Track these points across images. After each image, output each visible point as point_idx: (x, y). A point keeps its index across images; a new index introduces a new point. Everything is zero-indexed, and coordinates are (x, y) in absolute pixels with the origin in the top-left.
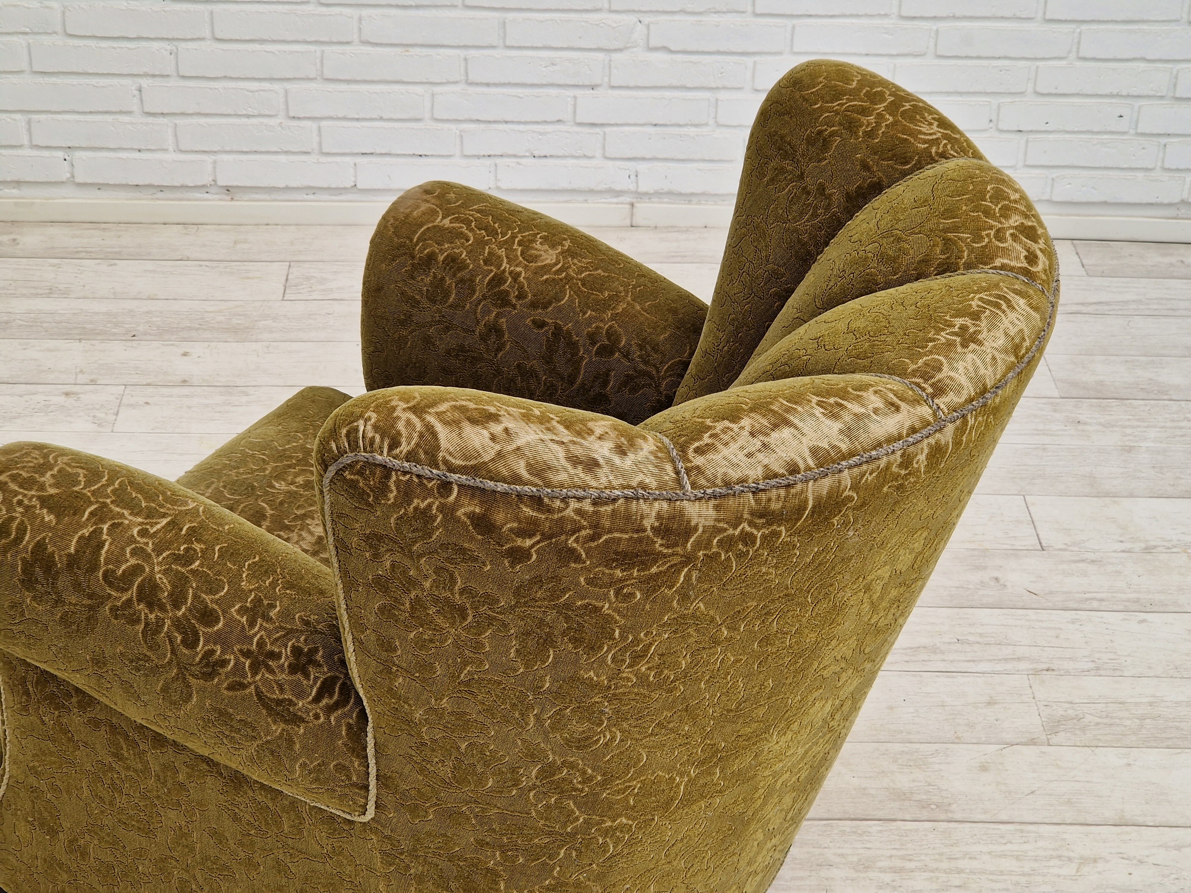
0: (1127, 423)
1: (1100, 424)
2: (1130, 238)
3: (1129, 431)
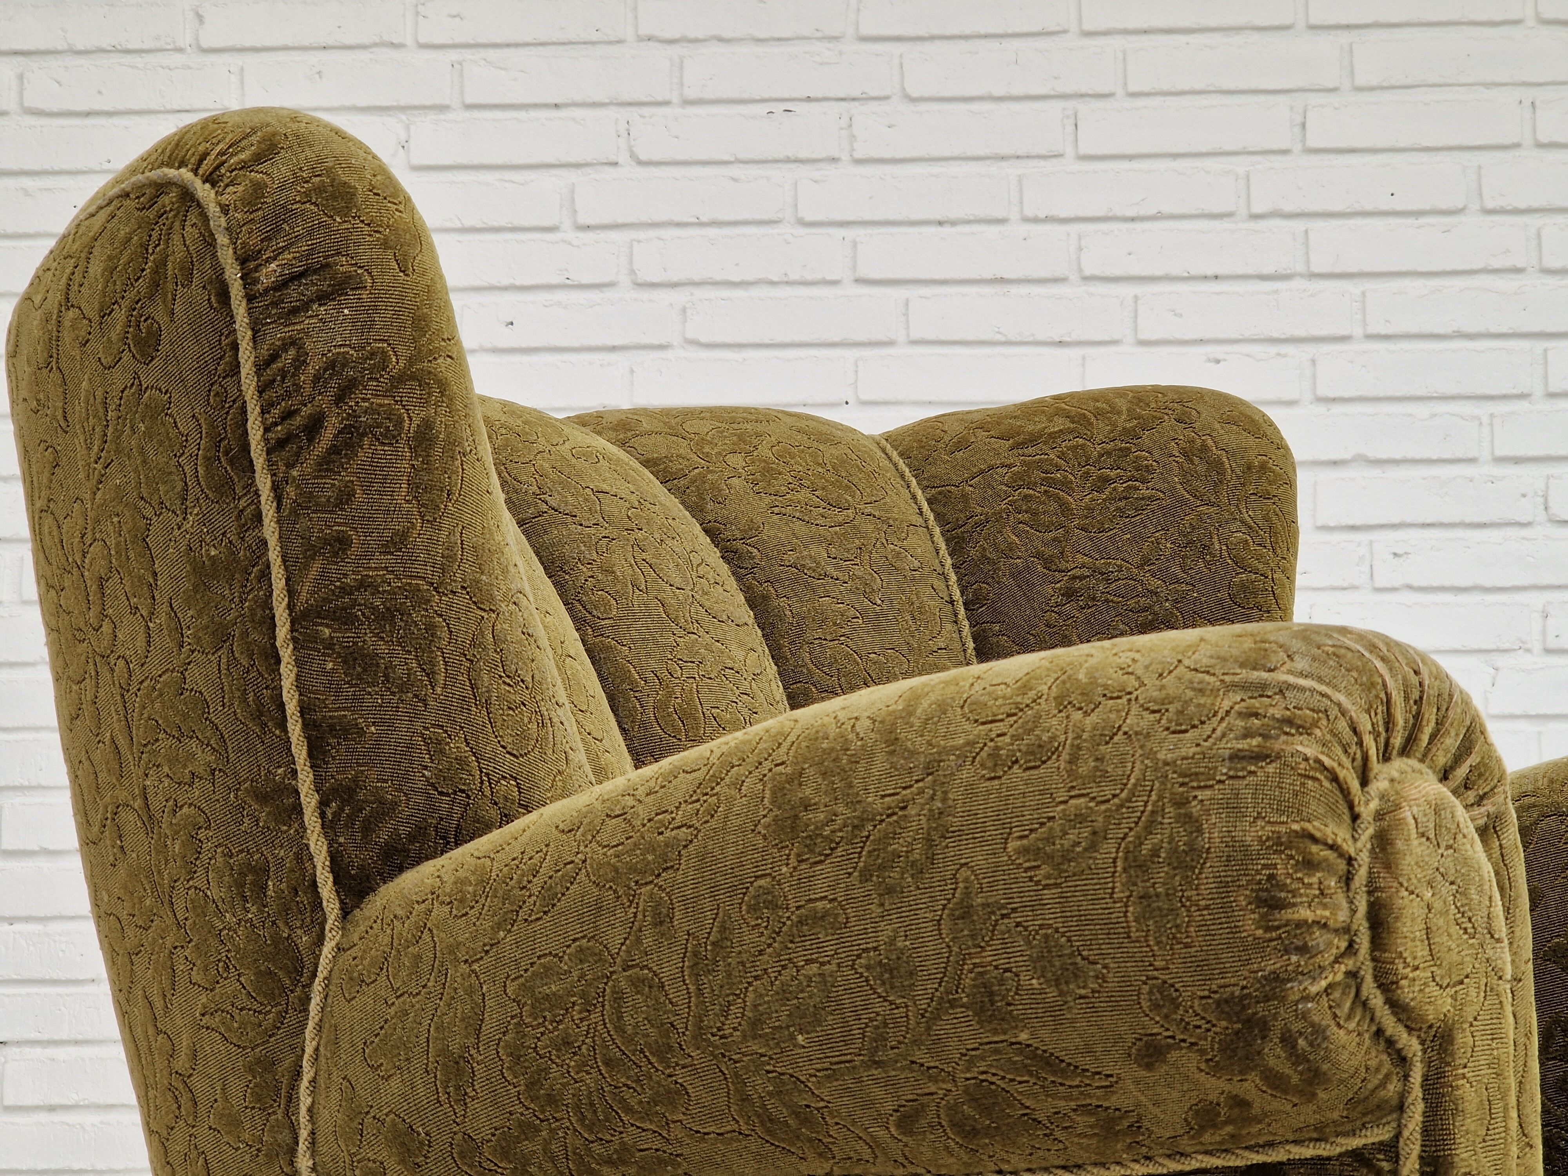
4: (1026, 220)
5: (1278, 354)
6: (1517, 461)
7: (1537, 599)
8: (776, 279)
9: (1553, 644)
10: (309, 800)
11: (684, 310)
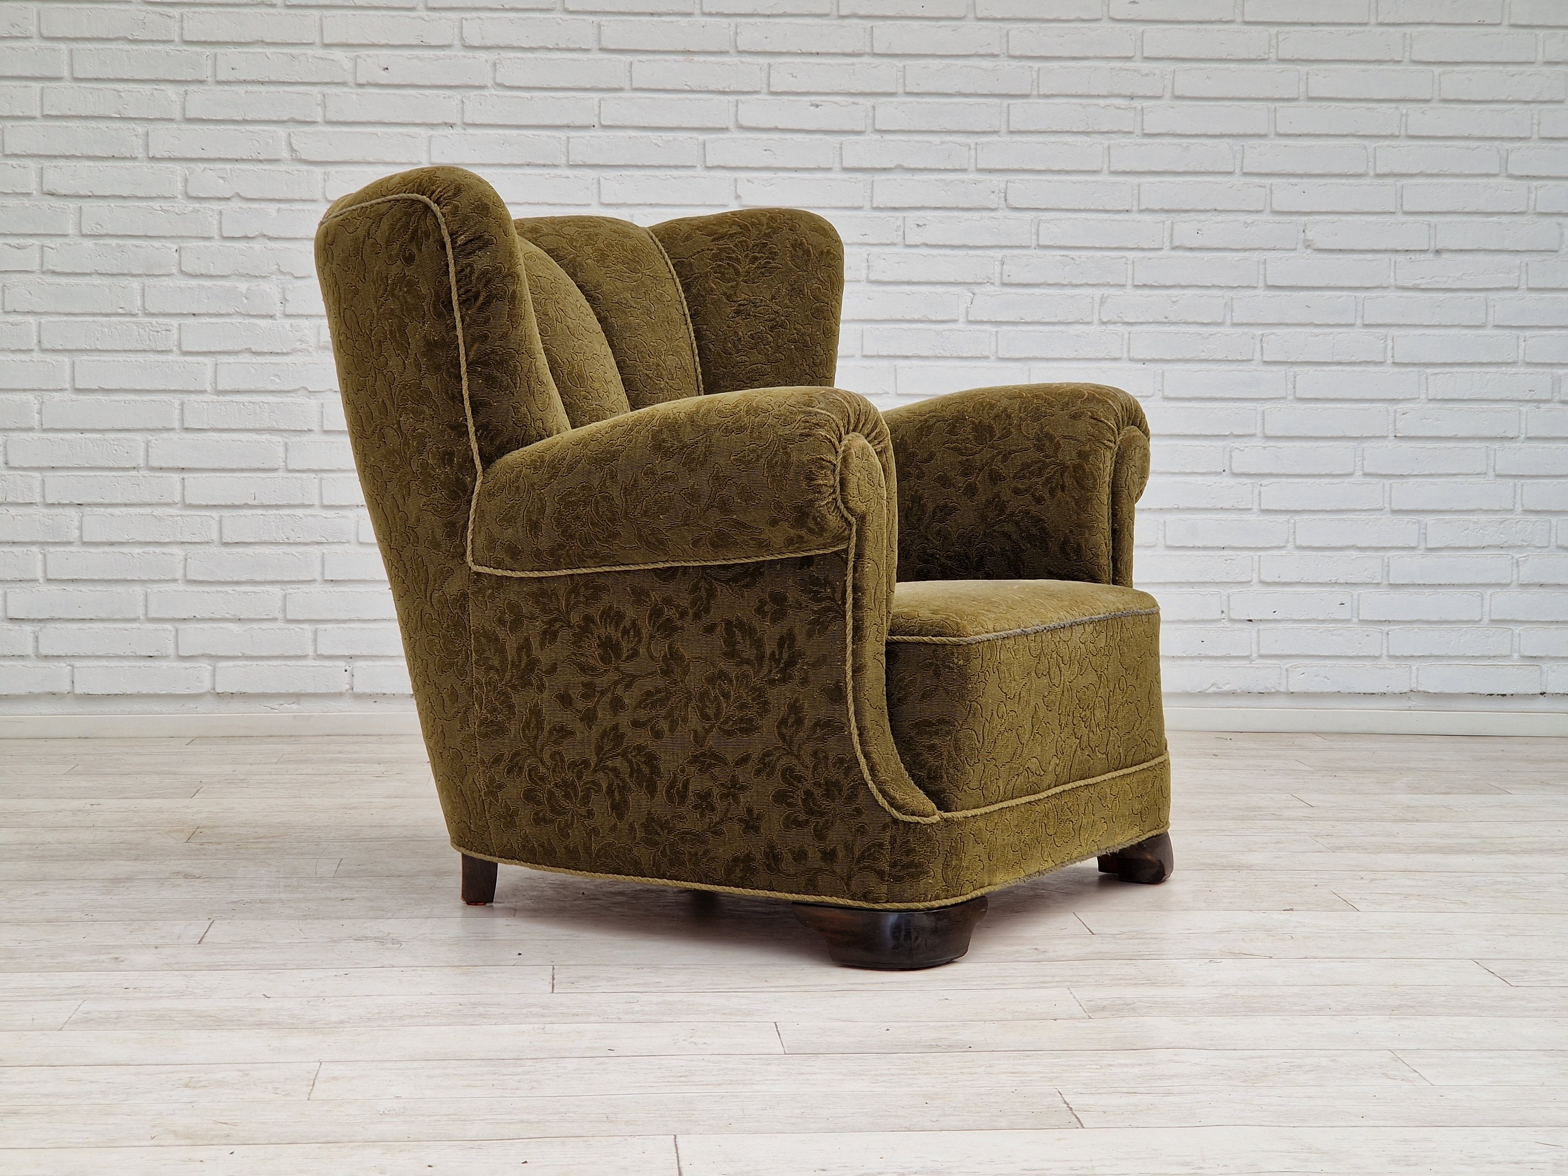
4: (704, 14)
5: (854, 103)
6: (990, 171)
7: (999, 254)
8: (551, 47)
9: (1006, 280)
10: (471, 429)
11: (495, 65)
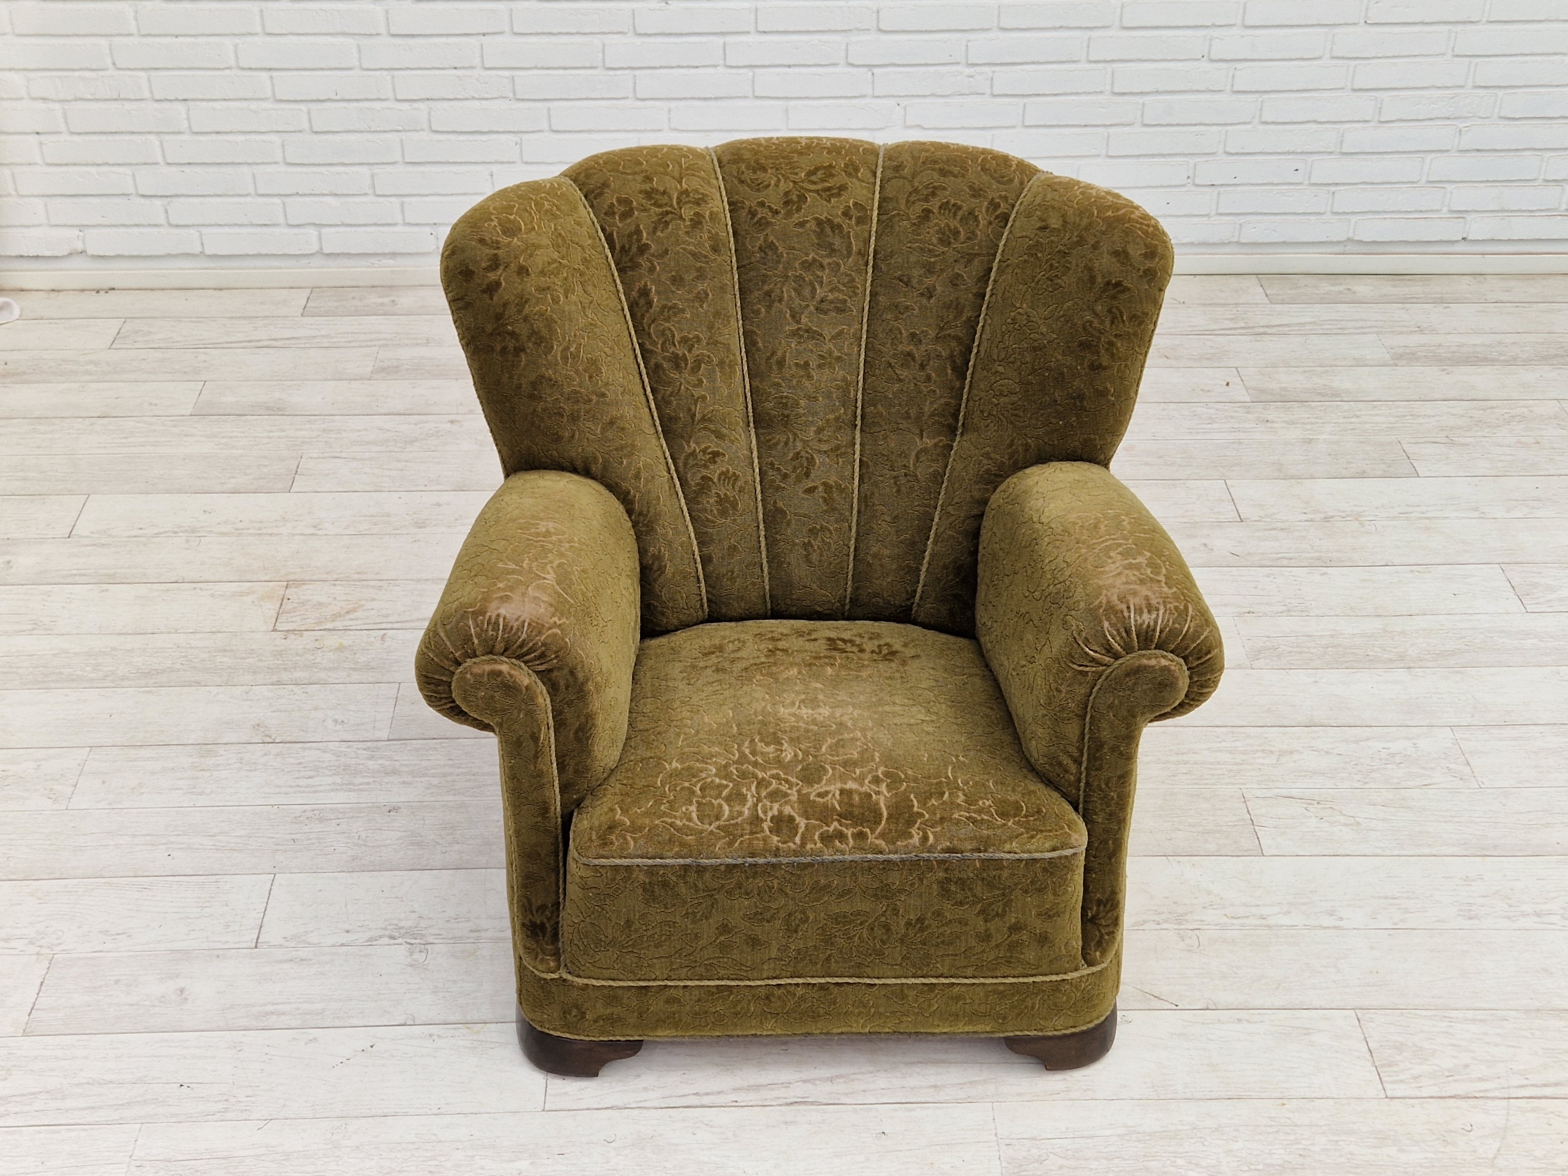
0: (1307, 421)
1: (1285, 422)
2: (1304, 271)
3: (1308, 427)
